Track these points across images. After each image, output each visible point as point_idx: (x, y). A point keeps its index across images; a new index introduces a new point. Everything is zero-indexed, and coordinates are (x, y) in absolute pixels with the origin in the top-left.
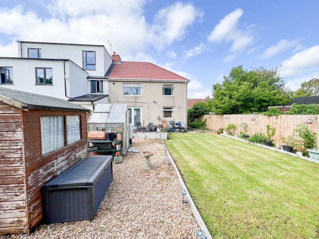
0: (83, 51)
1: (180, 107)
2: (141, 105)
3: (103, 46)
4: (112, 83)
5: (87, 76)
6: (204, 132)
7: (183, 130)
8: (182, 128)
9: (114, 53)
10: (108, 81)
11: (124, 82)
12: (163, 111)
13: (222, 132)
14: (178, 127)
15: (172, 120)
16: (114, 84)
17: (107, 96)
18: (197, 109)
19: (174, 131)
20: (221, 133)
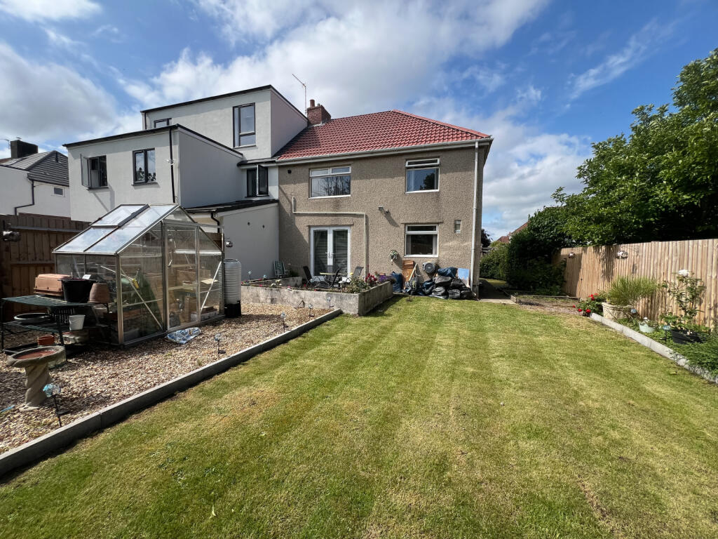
0: (234, 108)
1: (458, 223)
2: (348, 221)
3: (269, 87)
4: (287, 170)
5: (239, 160)
6: (537, 305)
7: (458, 293)
8: (455, 287)
9: (312, 102)
10: (280, 167)
11: (311, 167)
12: (408, 236)
13: (600, 311)
14: (443, 280)
15: (429, 262)
16: (290, 172)
17: (277, 201)
18: (536, 230)
19: (430, 293)
20: (595, 312)
